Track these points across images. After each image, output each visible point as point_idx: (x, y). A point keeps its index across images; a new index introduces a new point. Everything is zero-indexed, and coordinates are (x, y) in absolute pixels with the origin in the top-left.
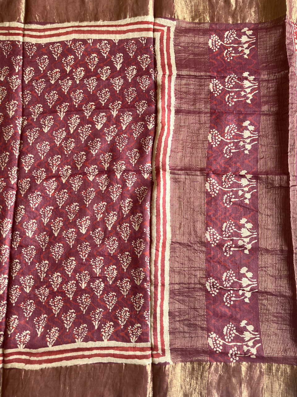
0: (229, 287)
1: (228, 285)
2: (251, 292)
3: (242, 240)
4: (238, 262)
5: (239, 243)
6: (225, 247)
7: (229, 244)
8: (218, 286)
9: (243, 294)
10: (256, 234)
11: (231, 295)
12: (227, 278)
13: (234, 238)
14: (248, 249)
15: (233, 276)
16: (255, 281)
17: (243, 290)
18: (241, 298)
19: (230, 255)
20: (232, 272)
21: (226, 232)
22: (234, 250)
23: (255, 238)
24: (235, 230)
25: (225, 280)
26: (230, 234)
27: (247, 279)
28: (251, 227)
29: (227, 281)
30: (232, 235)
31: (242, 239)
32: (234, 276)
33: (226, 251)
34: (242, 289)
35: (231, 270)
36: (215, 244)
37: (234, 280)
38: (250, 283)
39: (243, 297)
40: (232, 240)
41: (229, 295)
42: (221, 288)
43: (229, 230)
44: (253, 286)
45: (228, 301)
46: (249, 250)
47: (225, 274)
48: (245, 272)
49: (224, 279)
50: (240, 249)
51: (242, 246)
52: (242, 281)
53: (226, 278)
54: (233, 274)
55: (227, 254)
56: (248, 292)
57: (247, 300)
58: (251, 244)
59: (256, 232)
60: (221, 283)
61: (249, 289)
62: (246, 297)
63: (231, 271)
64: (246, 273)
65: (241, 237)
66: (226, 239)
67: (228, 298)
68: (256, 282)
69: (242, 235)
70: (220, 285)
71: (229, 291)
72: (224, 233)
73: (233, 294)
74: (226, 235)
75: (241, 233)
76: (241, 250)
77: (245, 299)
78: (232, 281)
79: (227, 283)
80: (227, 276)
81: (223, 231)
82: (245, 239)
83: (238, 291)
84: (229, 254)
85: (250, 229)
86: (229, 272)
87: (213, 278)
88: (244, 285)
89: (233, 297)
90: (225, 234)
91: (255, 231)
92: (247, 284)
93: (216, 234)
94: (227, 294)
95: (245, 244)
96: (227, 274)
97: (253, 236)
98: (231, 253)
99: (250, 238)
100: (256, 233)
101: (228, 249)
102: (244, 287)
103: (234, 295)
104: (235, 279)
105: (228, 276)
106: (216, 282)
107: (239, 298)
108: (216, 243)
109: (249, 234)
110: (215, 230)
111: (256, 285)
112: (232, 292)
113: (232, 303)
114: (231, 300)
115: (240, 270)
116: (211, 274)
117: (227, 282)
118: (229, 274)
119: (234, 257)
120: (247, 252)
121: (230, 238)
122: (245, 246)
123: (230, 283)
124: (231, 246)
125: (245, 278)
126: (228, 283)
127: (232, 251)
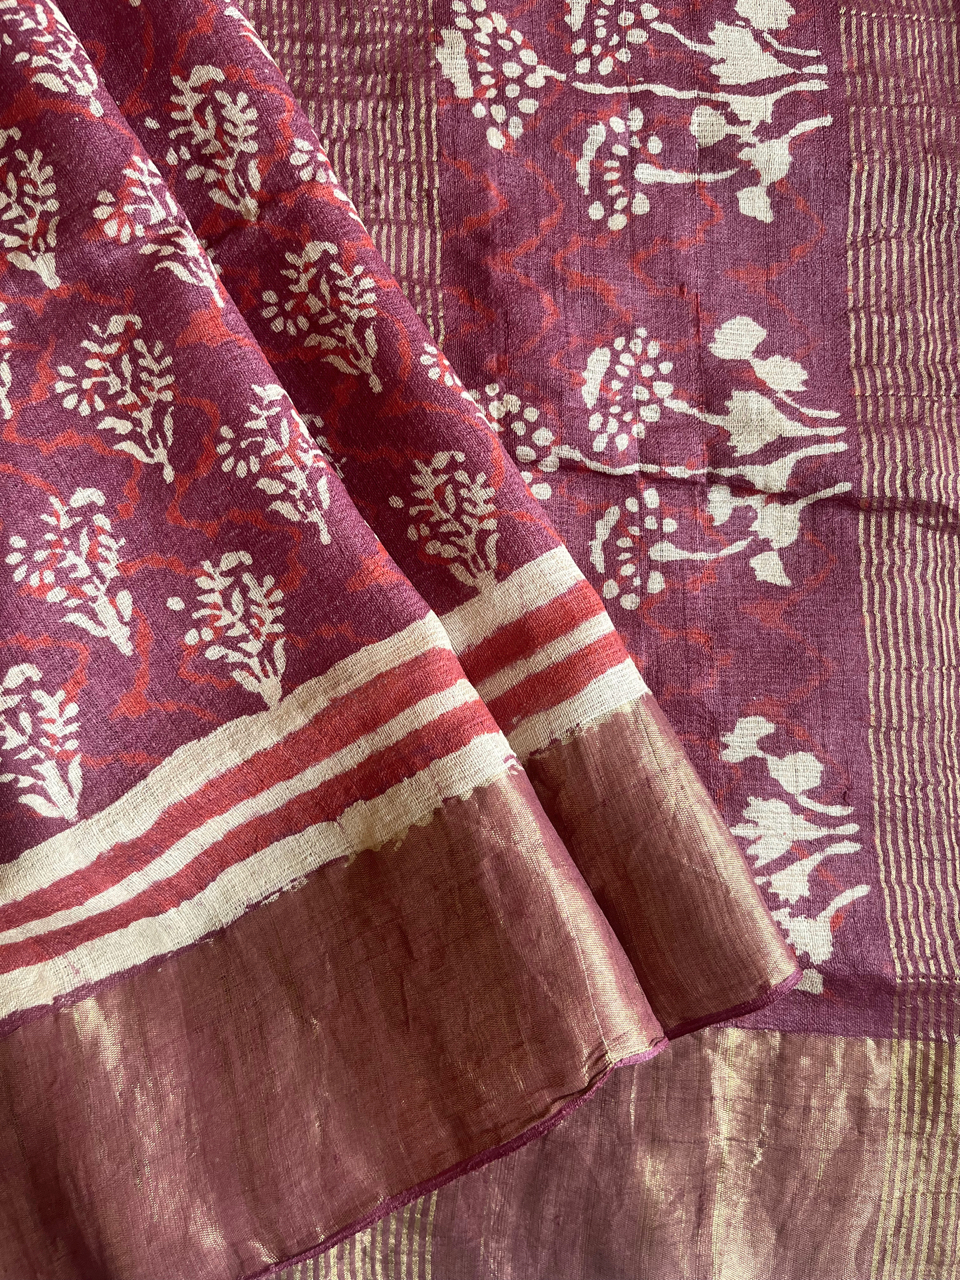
0: (626, 458)
1: (622, 442)
2: (801, 504)
3: (717, 106)
4: (696, 276)
5: (694, 129)
6: (589, 151)
7: (617, 125)
8: (543, 452)
9: (741, 522)
10: (819, 76)
11: (650, 523)
12: (616, 385)
13: (660, 89)
14: (767, 179)
15: (658, 376)
16: (831, 423)
17: (741, 487)
18: (725, 552)
19: (633, 218)
20: (653, 350)
21: (592, 40)
22: (661, 186)
23: (818, 104)
24: (667, 28)
25: (603, 405)
26: (624, 55)
27: (767, 404)
28: (784, 25)
29: (615, 409)
30: (641, 67)
31: (721, 97)
32: (664, 379)
33: (598, 184)
34: (727, 472)
35: (642, 332)
36: (516, 129)
37: (670, 404)
38: (793, 429)
39: (740, 546)
40: (643, 100)
41: (627, 519)
42: (567, 466)
43: (613, 26)
44: (813, 450)
45: (627, 570)
46: (771, 190)
47: (598, 361)
48: (745, 352)
49: (589, 394)
50: (708, 177)
51: (722, 154)
52: (725, 412)
53: (605, 386)
54: (656, 362)
55: (610, 211)
56: (774, 507)
57: (769, 569)
58: (786, 139)
59: (817, 60)
60: (571, 428)
61: (776, 474)
62: (764, 545)
63: (646, 341)
64: (757, 364)
65: (711, 83)
66: (597, 89)
67: (624, 542)
68: (841, 430)
69: (714, 69)
70: (560, 441)
71: (629, 485)
72: (579, 46)
73: (660, 515)
74: (595, 62)
75: (712, 62)
76: (715, 184)
77: (754, 562)
78: (650, 414)
79: (613, 425)
80: (611, 374)
81: (574, 36)
82: (740, 104)
83: (695, 490)
84: (627, 210)
85: (775, 33)
86: (626, 349)
87: (509, 388)
88: (745, 444)
89: (660, 535)
90: (587, 53)
91: (813, 53)
92: (769, 438)
93: (516, 48)
94: (613, 514)
95: (745, 134)
96: (615, 358)
97: (802, 86)
98: (642, 205)
99: (777, 95)
100: (823, 69)
101: (615, 176)
102: (746, 460)
103: (670, 525)
104: (674, 396)
105: (623, 371)
106: (532, 414)
107: (715, 546)
108: (523, 116)
109: (770, 67)
110: (511, 25)
111: (841, 446)
112: (652, 497)
113: (656, 583)
114: (647, 566)
115: (712, 339)
116: (491, 362)
117: (618, 417)
118: (626, 359)
119: (667, 239)
120: (755, 204)
121: (624, 89)
122: (744, 155)
123: (638, 430)
124: (637, 144)
125: (753, 394)
126: (624, 427)
127: (647, 190)
